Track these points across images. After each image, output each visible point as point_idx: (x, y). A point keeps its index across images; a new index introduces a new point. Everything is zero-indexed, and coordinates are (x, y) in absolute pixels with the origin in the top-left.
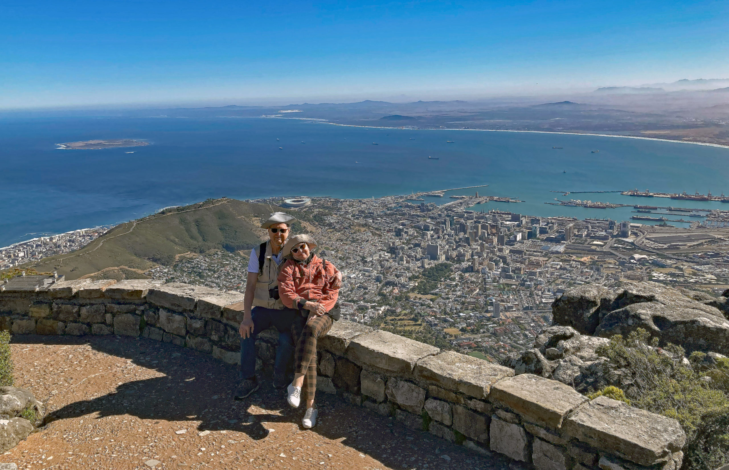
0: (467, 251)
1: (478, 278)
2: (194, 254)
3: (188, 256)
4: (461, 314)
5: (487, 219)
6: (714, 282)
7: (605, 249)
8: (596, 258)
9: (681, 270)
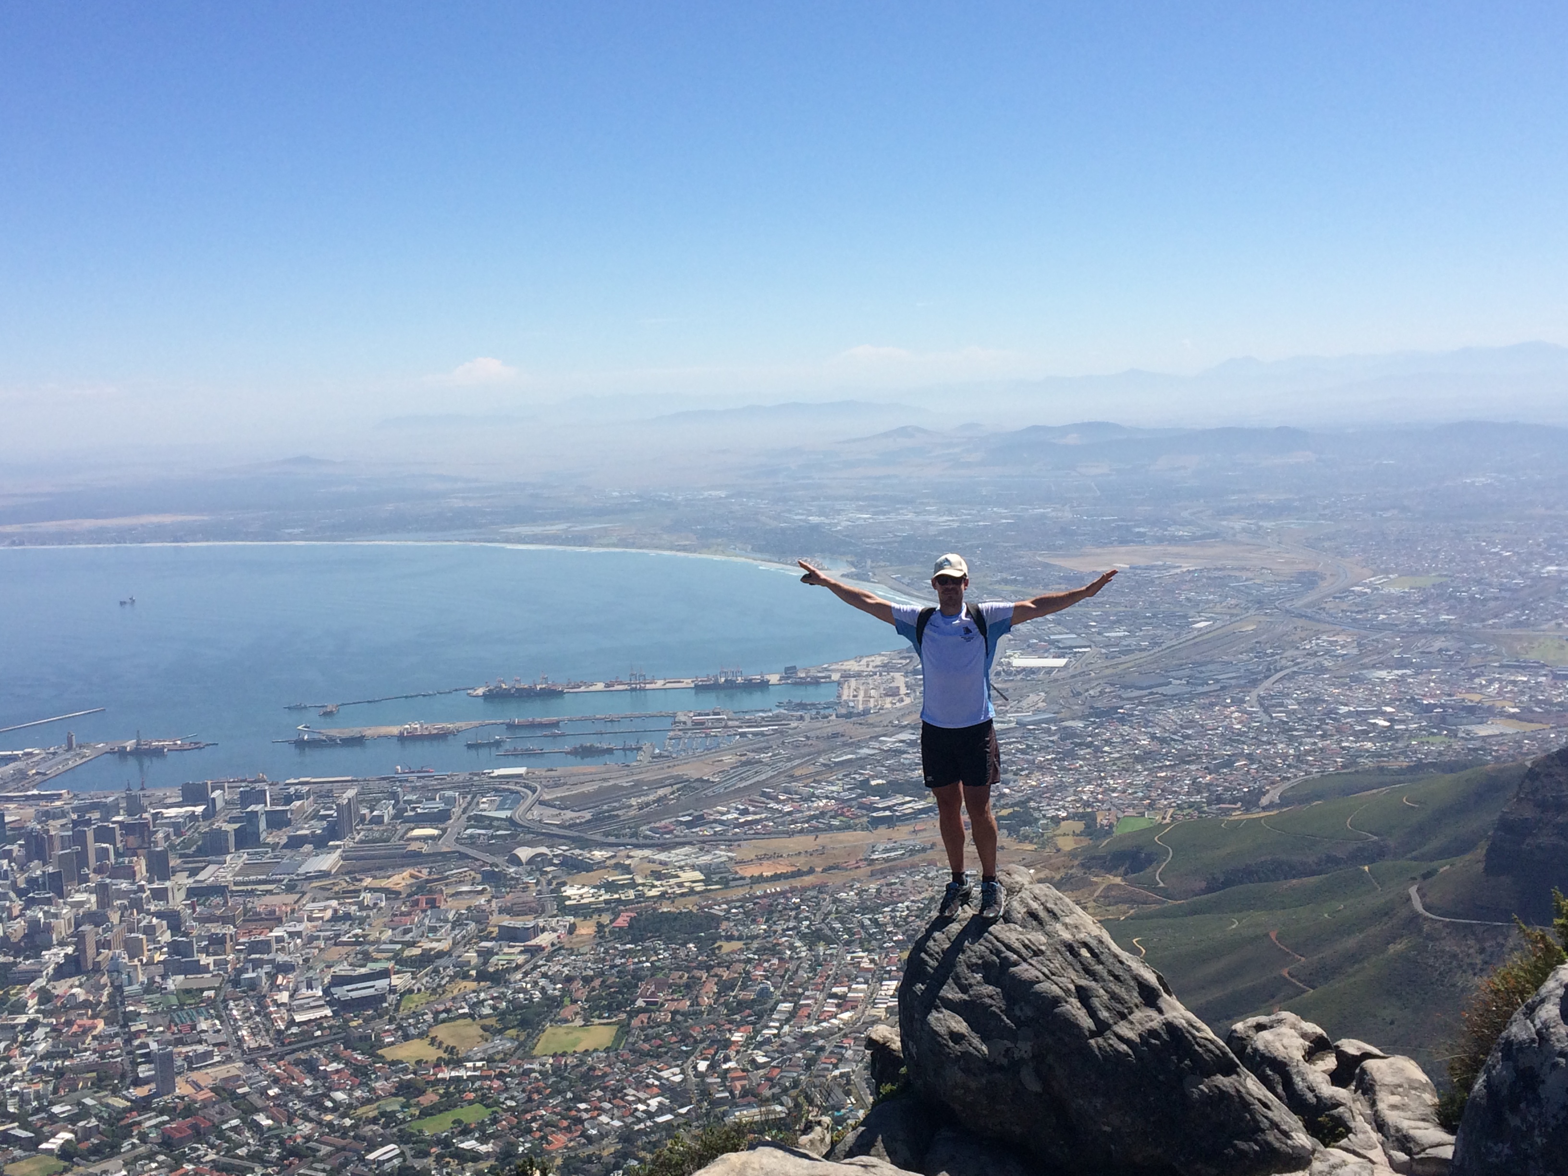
1: (97, 988)
5: (113, 809)
6: (699, 887)
7: (444, 847)
8: (424, 874)
9: (627, 869)
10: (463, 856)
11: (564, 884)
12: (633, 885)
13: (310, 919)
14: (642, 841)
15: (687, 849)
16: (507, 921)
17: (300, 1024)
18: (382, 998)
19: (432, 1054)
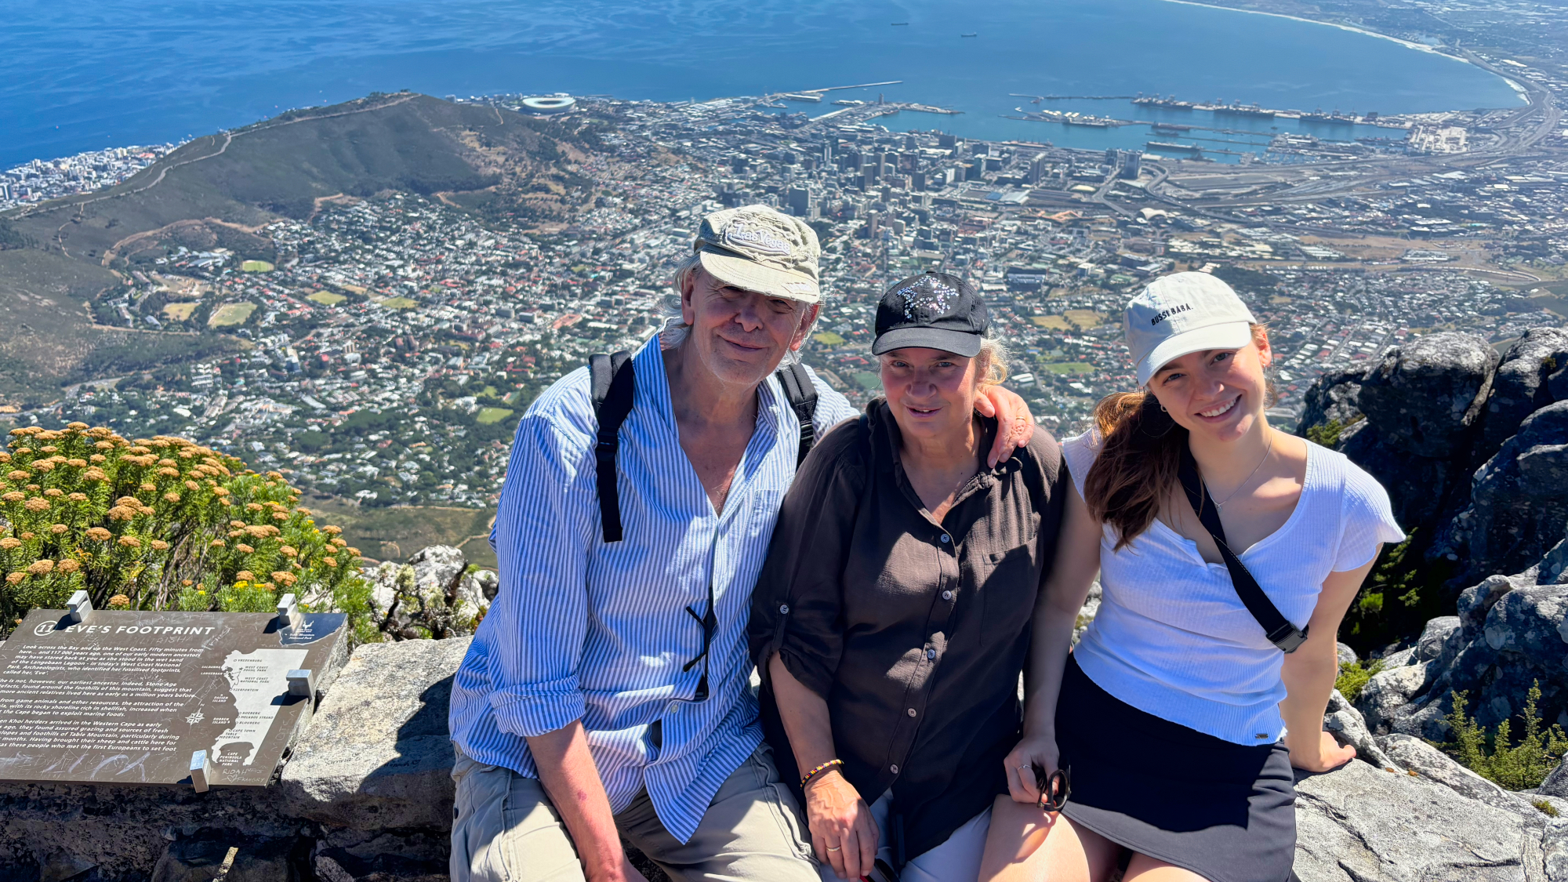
0: (858, 202)
1: (875, 247)
2: (350, 197)
3: (338, 201)
4: (844, 310)
5: (897, 144)
6: (1267, 256)
7: (1095, 199)
8: (1080, 214)
9: (1218, 235)
10: (1107, 207)
11: (1172, 237)
12: (1219, 246)
13: (1003, 230)
14: (1231, 218)
15: (1264, 229)
16: (1129, 255)
17: (986, 291)
18: (1039, 286)
19: (1064, 327)
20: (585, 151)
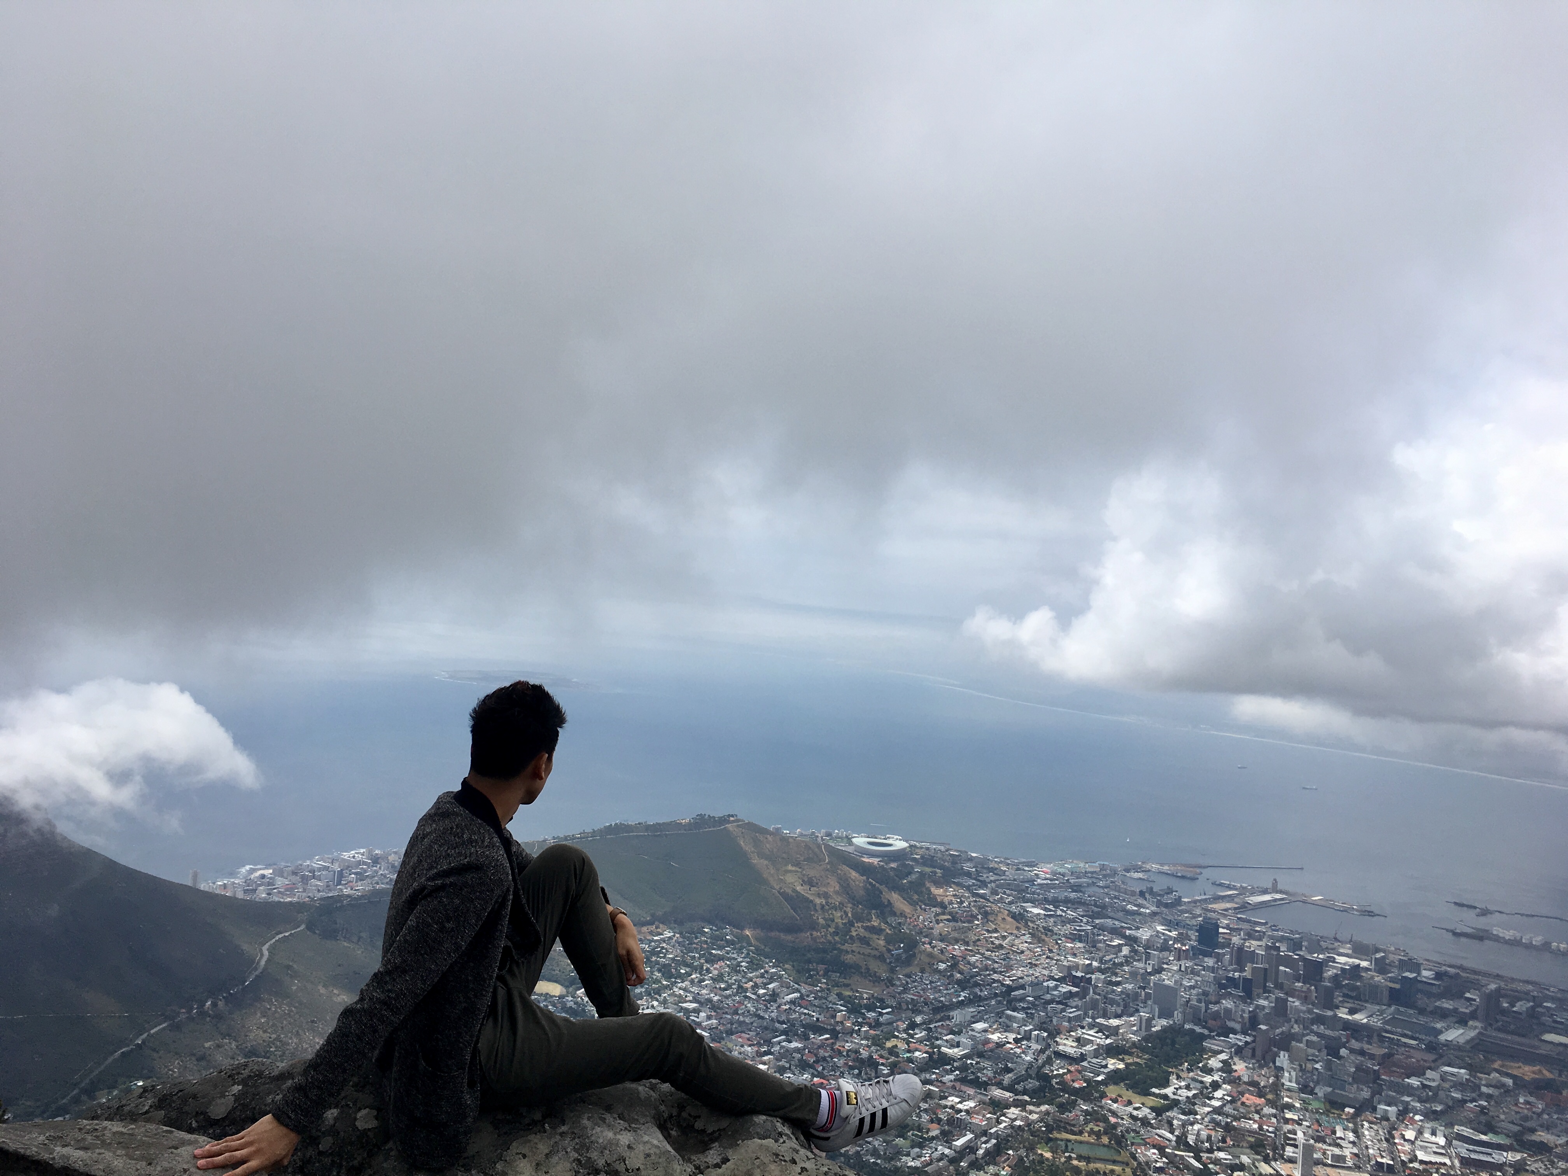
17: (1422, 1162)
20: (913, 904)
